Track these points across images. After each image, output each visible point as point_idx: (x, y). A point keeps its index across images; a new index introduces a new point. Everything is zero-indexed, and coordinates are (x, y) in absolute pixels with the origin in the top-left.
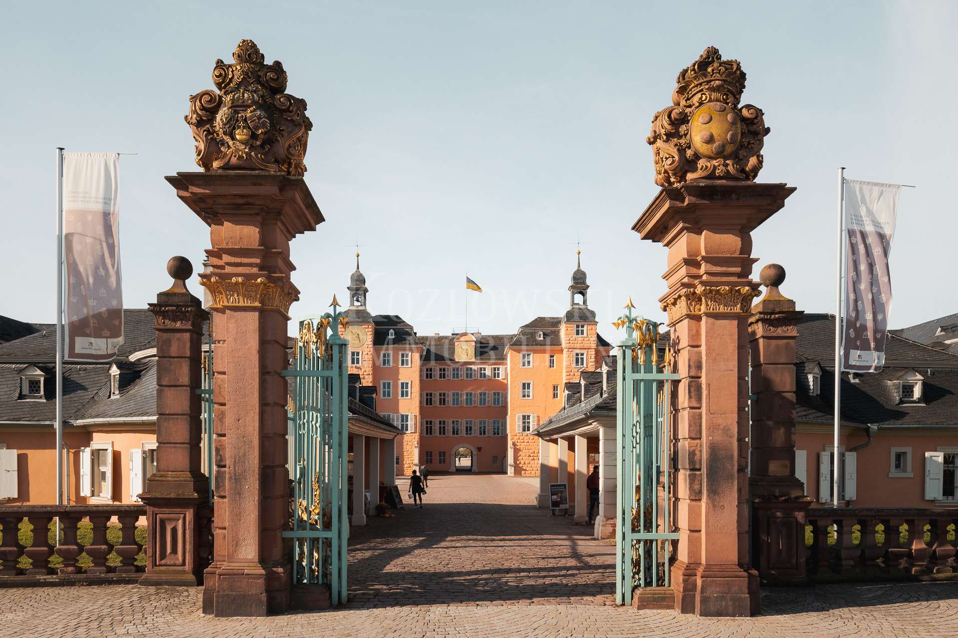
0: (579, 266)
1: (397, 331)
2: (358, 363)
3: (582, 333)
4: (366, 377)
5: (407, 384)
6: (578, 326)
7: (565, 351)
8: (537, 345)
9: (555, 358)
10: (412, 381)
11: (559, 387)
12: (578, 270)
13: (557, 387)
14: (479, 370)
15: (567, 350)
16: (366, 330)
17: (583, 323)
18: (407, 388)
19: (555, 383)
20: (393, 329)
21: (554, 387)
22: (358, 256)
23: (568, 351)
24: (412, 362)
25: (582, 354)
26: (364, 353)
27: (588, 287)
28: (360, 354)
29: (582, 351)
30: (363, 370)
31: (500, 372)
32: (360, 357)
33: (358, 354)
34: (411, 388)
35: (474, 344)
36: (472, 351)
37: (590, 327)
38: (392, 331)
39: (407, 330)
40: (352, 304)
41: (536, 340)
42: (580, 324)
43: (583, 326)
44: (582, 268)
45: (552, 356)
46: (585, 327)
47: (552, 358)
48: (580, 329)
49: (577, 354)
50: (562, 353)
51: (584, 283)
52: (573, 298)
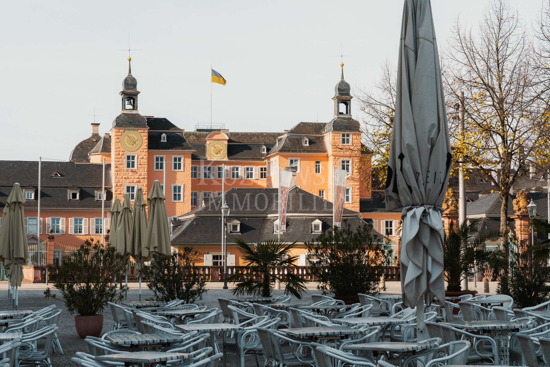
0: (343, 78)
1: (168, 135)
2: (133, 166)
3: (348, 142)
4: (142, 180)
5: (179, 187)
6: (343, 135)
7: (331, 158)
8: (304, 151)
9: (320, 164)
10: (184, 185)
11: (324, 192)
12: (342, 81)
13: (323, 191)
14: (231, 170)
15: (334, 157)
16: (142, 134)
17: (348, 133)
18: (179, 191)
19: (321, 188)
20: (166, 133)
21: (320, 191)
22: (130, 60)
23: (335, 159)
24: (184, 166)
25: (348, 162)
26: (140, 157)
27: (352, 97)
28: (136, 158)
29: (347, 159)
30: (138, 175)
31: (253, 172)
32: (135, 160)
33: (133, 157)
34: (184, 191)
35: (226, 143)
36: (225, 151)
37: (354, 137)
38: (164, 135)
39: (178, 133)
40: (124, 108)
41: (302, 147)
42: (346, 133)
43: (348, 136)
44: (346, 80)
45: (318, 162)
46: (351, 136)
47: (318, 164)
48: (346, 138)
49: (343, 162)
50: (328, 160)
51: (348, 94)
52: (338, 108)
